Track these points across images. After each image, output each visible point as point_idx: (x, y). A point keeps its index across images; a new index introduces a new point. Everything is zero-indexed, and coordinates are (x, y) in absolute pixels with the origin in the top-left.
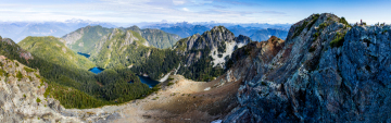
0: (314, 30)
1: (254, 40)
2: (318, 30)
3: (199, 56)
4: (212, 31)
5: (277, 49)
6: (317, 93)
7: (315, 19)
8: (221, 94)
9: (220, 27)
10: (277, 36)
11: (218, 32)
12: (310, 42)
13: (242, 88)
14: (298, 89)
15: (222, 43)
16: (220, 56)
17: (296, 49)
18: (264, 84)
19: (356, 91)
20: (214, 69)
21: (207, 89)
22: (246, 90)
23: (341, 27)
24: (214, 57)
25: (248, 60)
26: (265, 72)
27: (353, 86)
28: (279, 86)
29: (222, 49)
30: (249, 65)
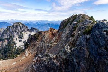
0: (74, 24)
1: (40, 30)
2: (76, 24)
3: (6, 43)
4: (13, 26)
5: (54, 35)
6: (75, 61)
7: (75, 17)
8: (23, 65)
9: (18, 23)
10: (53, 28)
11: (17, 26)
12: (72, 31)
13: (35, 59)
14: (64, 58)
15: (21, 33)
16: (20, 41)
17: (64, 35)
18: (47, 55)
19: (97, 62)
20: (17, 50)
21: (14, 64)
22: (37, 60)
23: (90, 22)
24: (16, 42)
25: (37, 42)
26: (48, 48)
27: (95, 59)
28: (55, 56)
29: (21, 37)
30: (38, 45)
